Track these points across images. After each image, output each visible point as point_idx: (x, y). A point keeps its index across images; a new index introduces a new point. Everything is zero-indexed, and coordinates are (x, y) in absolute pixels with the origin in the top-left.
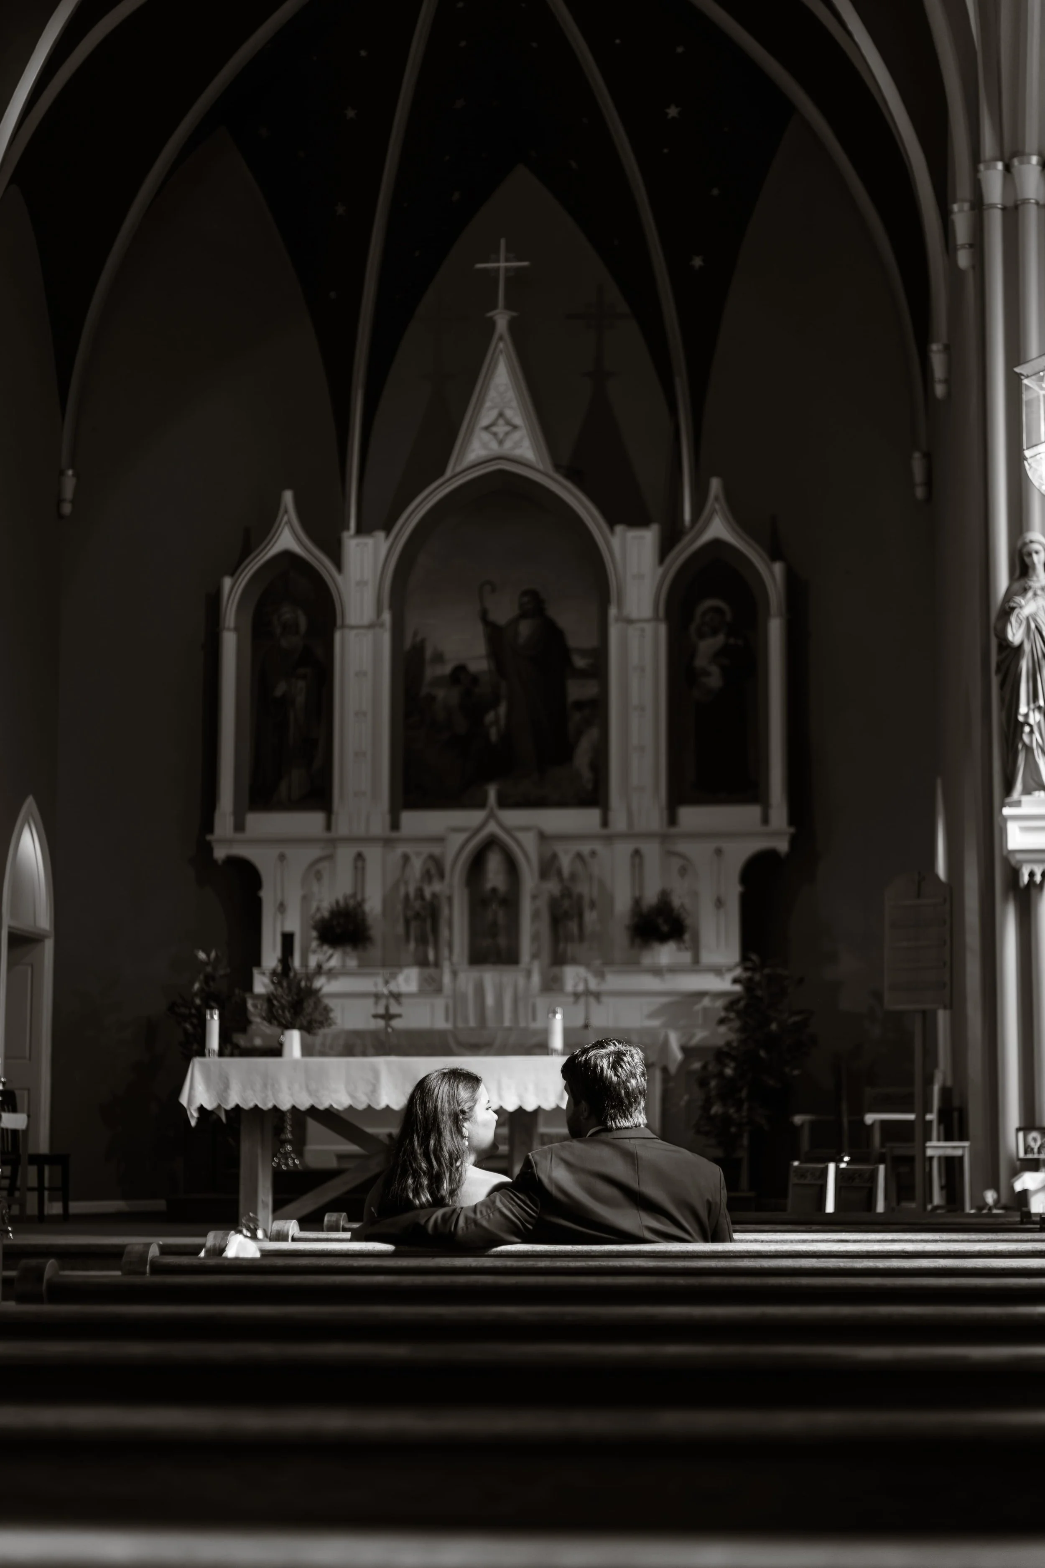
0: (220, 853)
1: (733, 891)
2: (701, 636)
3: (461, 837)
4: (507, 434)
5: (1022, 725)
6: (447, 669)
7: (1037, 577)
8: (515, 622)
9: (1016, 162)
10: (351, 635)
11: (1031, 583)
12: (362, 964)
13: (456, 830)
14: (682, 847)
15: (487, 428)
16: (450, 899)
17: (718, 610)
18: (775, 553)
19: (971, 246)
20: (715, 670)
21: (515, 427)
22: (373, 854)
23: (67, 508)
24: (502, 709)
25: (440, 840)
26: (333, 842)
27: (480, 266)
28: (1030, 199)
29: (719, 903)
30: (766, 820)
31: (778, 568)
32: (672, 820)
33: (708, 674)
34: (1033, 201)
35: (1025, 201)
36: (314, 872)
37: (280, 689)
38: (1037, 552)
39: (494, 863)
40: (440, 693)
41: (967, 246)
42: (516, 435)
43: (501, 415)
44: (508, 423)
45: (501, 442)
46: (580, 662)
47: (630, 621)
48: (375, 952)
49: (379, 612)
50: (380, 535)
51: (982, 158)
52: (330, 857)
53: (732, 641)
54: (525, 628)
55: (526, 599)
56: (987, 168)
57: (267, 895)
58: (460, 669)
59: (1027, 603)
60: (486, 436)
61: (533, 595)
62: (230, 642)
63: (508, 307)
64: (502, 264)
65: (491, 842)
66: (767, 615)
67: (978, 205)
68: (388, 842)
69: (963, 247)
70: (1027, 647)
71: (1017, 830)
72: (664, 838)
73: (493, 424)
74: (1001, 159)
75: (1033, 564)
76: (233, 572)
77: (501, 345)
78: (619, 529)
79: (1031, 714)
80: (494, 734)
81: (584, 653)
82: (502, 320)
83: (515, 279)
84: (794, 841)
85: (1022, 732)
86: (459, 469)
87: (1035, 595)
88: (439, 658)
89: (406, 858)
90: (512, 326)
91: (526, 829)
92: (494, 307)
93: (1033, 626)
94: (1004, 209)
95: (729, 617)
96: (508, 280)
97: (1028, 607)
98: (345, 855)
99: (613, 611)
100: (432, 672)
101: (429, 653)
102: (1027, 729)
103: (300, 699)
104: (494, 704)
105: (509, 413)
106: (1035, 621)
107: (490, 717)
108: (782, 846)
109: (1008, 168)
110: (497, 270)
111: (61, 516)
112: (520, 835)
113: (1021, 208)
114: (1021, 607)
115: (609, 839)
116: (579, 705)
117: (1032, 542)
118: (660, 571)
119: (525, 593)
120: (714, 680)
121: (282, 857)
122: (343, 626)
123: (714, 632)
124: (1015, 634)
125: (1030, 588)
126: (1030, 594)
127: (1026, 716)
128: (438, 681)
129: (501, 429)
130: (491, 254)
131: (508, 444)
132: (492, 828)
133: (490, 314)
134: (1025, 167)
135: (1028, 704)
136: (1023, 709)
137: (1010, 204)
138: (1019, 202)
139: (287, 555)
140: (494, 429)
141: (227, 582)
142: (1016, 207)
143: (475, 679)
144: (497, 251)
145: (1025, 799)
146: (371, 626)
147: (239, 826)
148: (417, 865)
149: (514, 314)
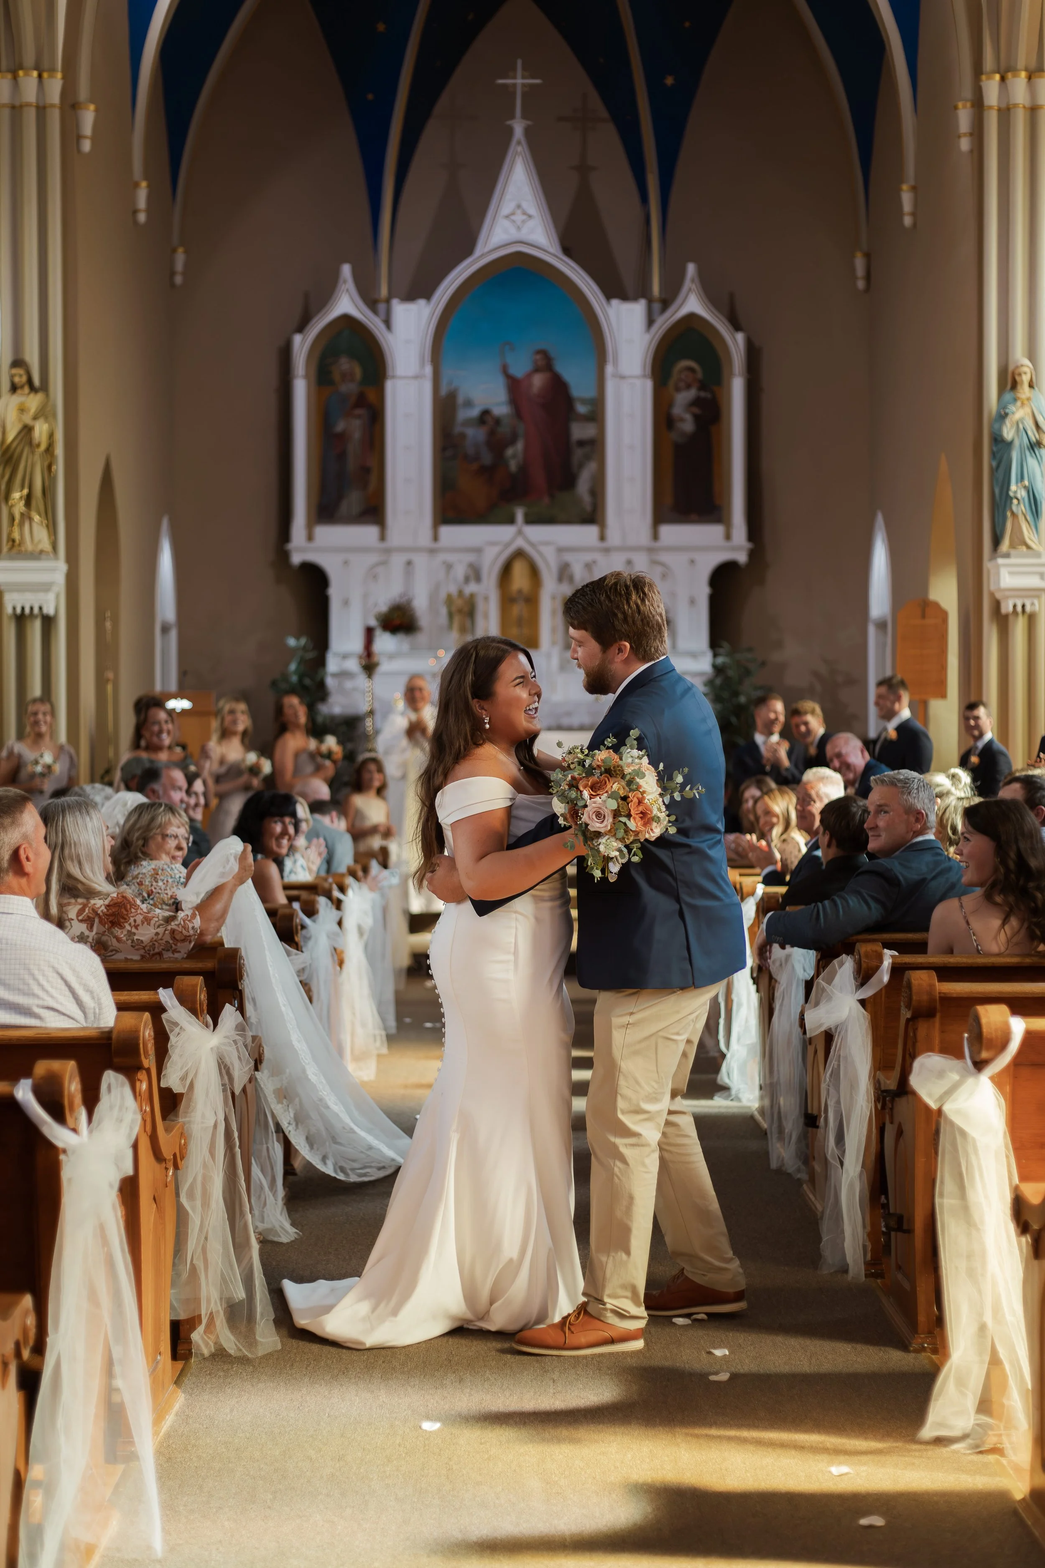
0: (296, 559)
1: (703, 592)
2: (678, 389)
3: (495, 550)
4: (524, 222)
5: (1011, 499)
6: (475, 412)
7: (1023, 390)
8: (529, 376)
9: (1010, 75)
10: (400, 384)
11: (1019, 395)
12: (414, 648)
13: (493, 544)
14: (664, 557)
15: (507, 217)
16: (486, 599)
17: (691, 370)
18: (736, 325)
19: (971, 134)
20: (688, 417)
21: (530, 216)
22: (421, 561)
23: (178, 280)
24: (520, 446)
25: (478, 550)
26: (388, 551)
27: (500, 81)
28: (1019, 104)
29: (692, 602)
30: (728, 537)
31: (740, 337)
32: (655, 536)
33: (682, 420)
34: (1021, 106)
35: (1016, 106)
36: (372, 575)
37: (340, 426)
38: (1025, 373)
39: (519, 571)
40: (470, 432)
41: (968, 134)
42: (531, 223)
43: (519, 206)
44: (524, 213)
45: (519, 228)
46: (581, 409)
47: (623, 377)
48: (421, 638)
49: (422, 365)
50: (422, 302)
51: (984, 70)
52: (384, 563)
53: (703, 394)
54: (538, 381)
55: (538, 357)
56: (989, 78)
57: (334, 592)
58: (486, 413)
59: (1017, 410)
60: (506, 223)
61: (544, 353)
62: (300, 389)
63: (524, 117)
64: (519, 81)
65: (519, 554)
66: (731, 374)
67: (978, 104)
68: (432, 551)
69: (965, 135)
70: (1017, 443)
71: (1007, 575)
72: (650, 550)
73: (513, 214)
74: (998, 72)
75: (1022, 381)
76: (300, 329)
77: (519, 149)
78: (615, 302)
79: (1019, 491)
80: (513, 466)
81: (584, 401)
82: (519, 128)
83: (530, 93)
84: (752, 554)
85: (1011, 503)
86: (486, 250)
87: (1023, 404)
88: (469, 404)
89: (449, 567)
90: (527, 132)
91: (547, 543)
92: (513, 117)
93: (1021, 426)
94: (999, 110)
95: (700, 375)
96: (524, 95)
97: (1019, 413)
98: (398, 561)
99: (609, 369)
100: (464, 414)
101: (460, 400)
102: (1015, 501)
103: (357, 435)
104: (513, 441)
105: (525, 205)
106: (1023, 423)
107: (510, 452)
108: (742, 558)
109: (1003, 79)
110: (515, 85)
111: (173, 285)
112: (542, 549)
113: (1012, 111)
114: (1013, 413)
115: (607, 550)
116: (581, 443)
117: (1022, 366)
118: (647, 337)
119: (539, 352)
120: (688, 425)
121: (346, 563)
122: (393, 377)
123: (688, 387)
124: (1008, 433)
125: (1019, 398)
126: (1019, 403)
127: (1015, 492)
128: (468, 422)
129: (519, 217)
130: (508, 70)
131: (525, 231)
132: (520, 543)
133: (509, 123)
134: (1017, 80)
135: (1017, 483)
136: (1013, 487)
137: (1003, 106)
138: (1011, 106)
139: (346, 320)
140: (513, 217)
141: (297, 339)
142: (1008, 109)
143: (498, 421)
144: (514, 69)
145: (1013, 552)
146: (416, 377)
147: (310, 537)
148: (460, 571)
149: (529, 123)
